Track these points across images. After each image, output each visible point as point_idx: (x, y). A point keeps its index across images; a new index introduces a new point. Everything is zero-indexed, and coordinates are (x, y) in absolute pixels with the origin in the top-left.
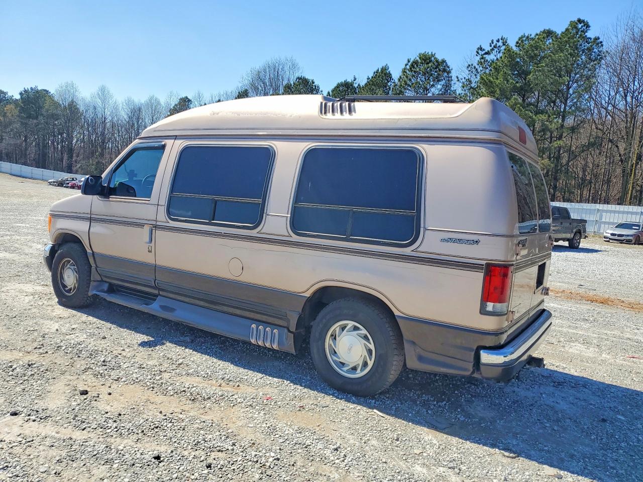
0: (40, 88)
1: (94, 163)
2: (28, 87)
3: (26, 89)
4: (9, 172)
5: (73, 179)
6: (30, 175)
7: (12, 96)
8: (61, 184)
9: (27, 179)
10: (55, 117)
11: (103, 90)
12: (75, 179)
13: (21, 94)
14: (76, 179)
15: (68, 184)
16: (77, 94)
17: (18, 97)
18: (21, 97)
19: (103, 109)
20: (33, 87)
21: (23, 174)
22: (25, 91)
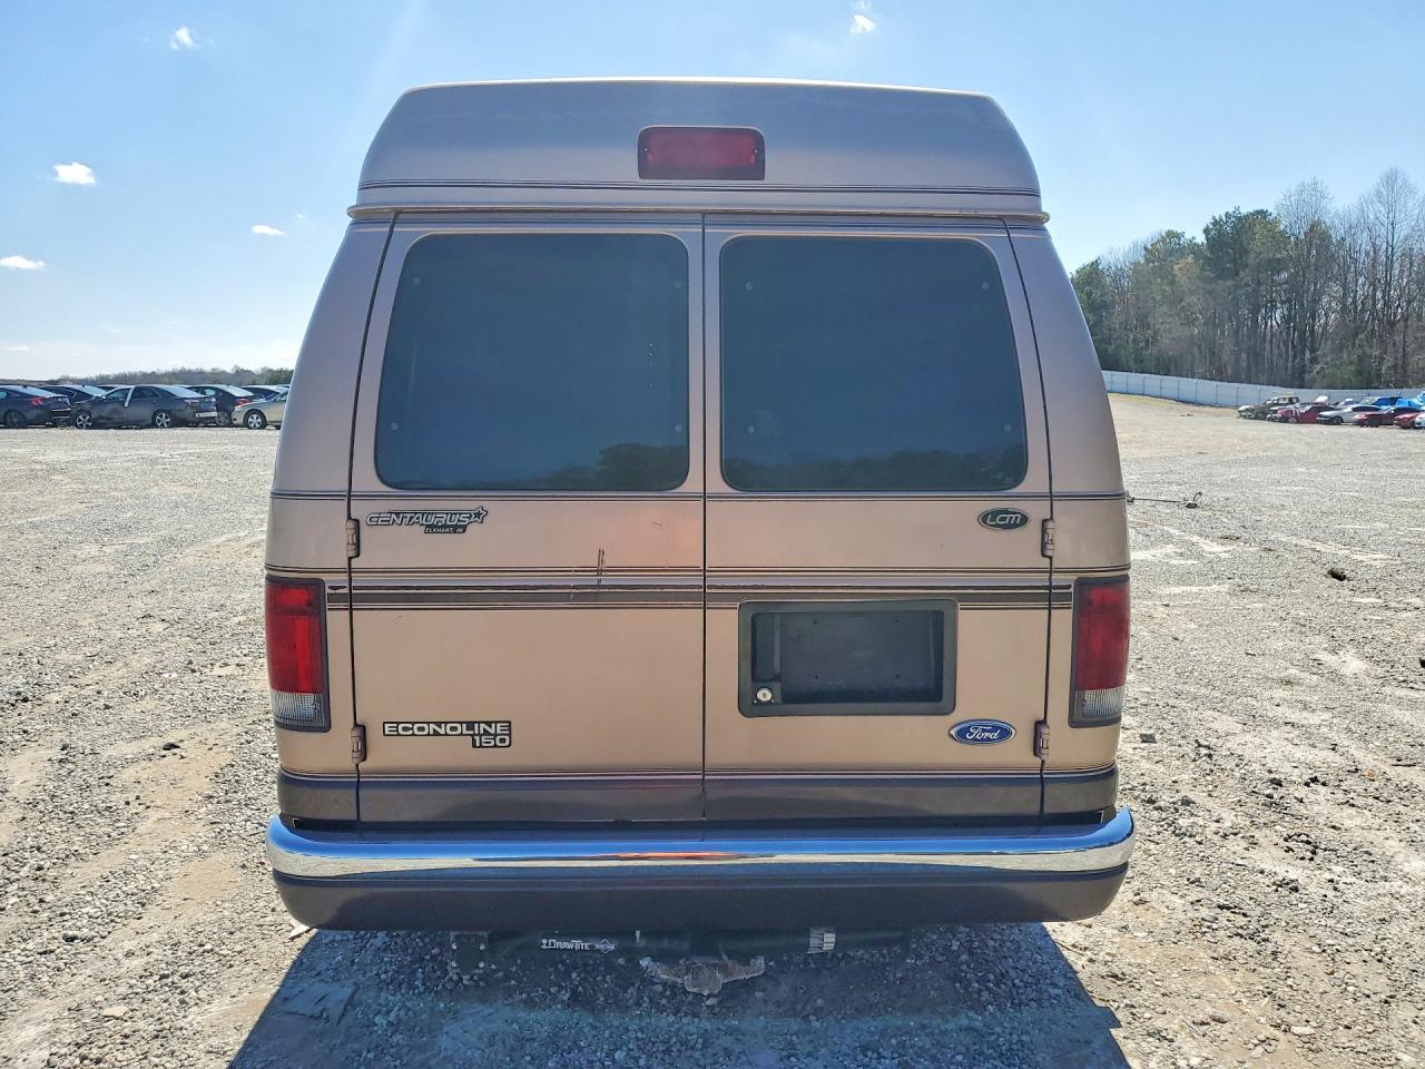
0: (1244, 211)
1: (1354, 358)
2: (1220, 213)
3: (1217, 218)
4: (1175, 396)
5: (1291, 399)
6: (1211, 399)
7: (1193, 238)
8: (1260, 414)
9: (1201, 408)
10: (1276, 266)
11: (1391, 179)
12: (1294, 401)
13: (1206, 231)
14: (1298, 401)
15: (1275, 412)
16: (1324, 202)
17: (1201, 239)
18: (1207, 239)
19: (1390, 227)
20: (1231, 211)
21: (1201, 399)
22: (1216, 223)
